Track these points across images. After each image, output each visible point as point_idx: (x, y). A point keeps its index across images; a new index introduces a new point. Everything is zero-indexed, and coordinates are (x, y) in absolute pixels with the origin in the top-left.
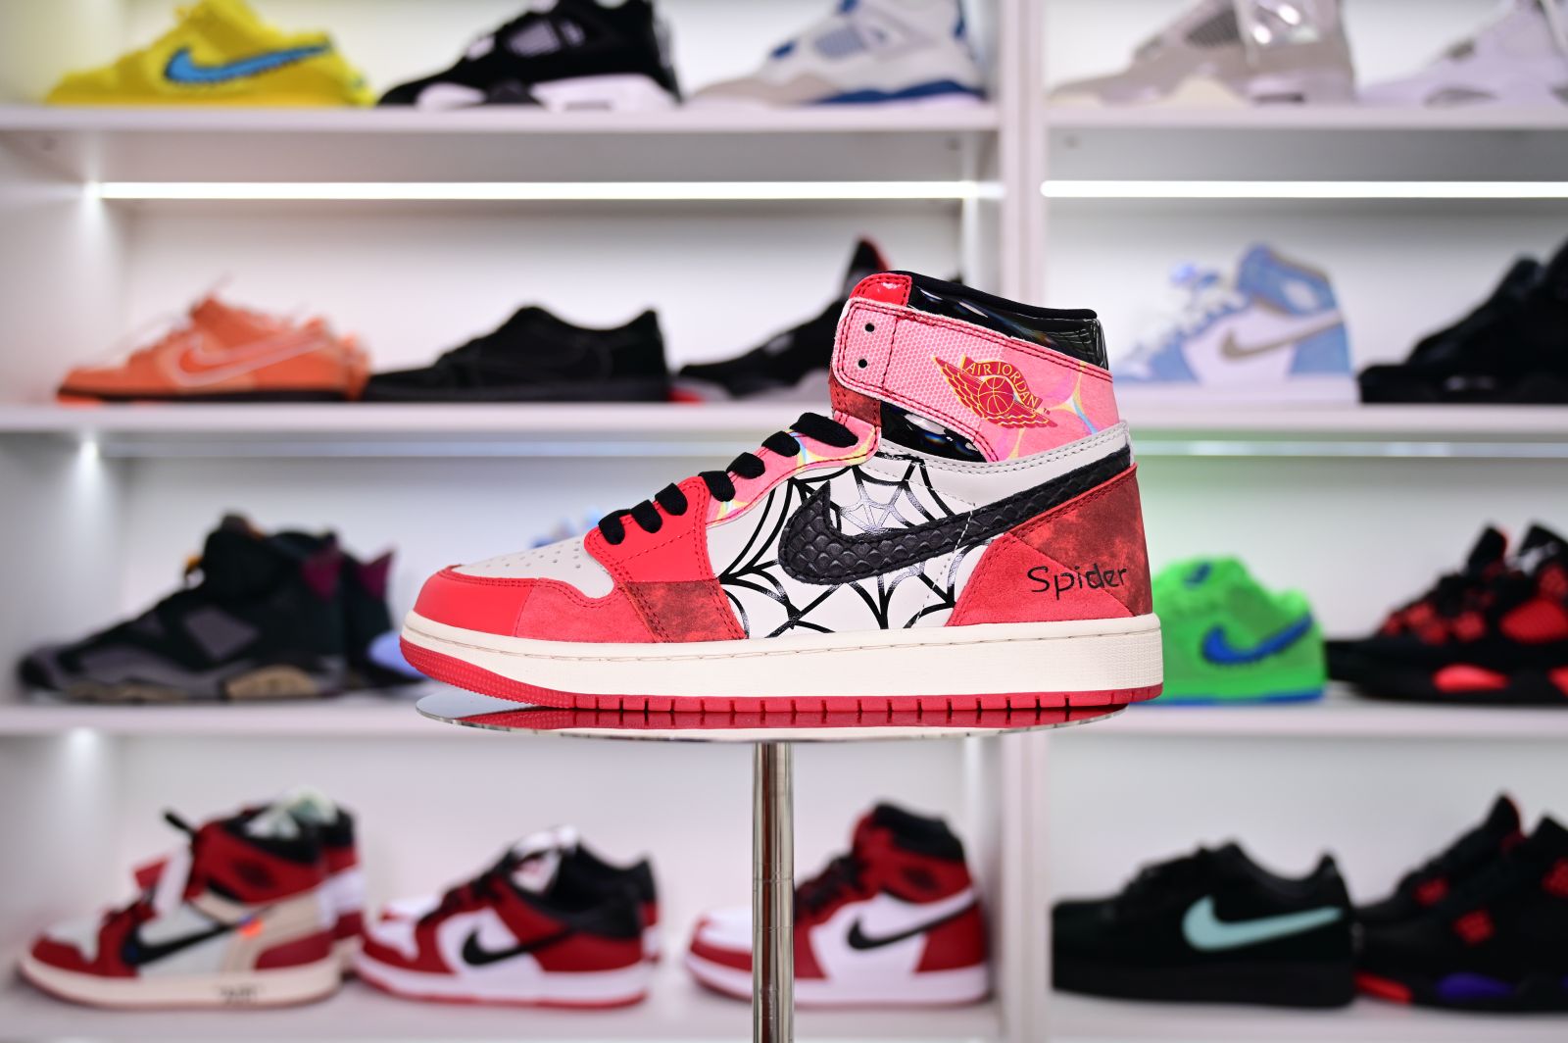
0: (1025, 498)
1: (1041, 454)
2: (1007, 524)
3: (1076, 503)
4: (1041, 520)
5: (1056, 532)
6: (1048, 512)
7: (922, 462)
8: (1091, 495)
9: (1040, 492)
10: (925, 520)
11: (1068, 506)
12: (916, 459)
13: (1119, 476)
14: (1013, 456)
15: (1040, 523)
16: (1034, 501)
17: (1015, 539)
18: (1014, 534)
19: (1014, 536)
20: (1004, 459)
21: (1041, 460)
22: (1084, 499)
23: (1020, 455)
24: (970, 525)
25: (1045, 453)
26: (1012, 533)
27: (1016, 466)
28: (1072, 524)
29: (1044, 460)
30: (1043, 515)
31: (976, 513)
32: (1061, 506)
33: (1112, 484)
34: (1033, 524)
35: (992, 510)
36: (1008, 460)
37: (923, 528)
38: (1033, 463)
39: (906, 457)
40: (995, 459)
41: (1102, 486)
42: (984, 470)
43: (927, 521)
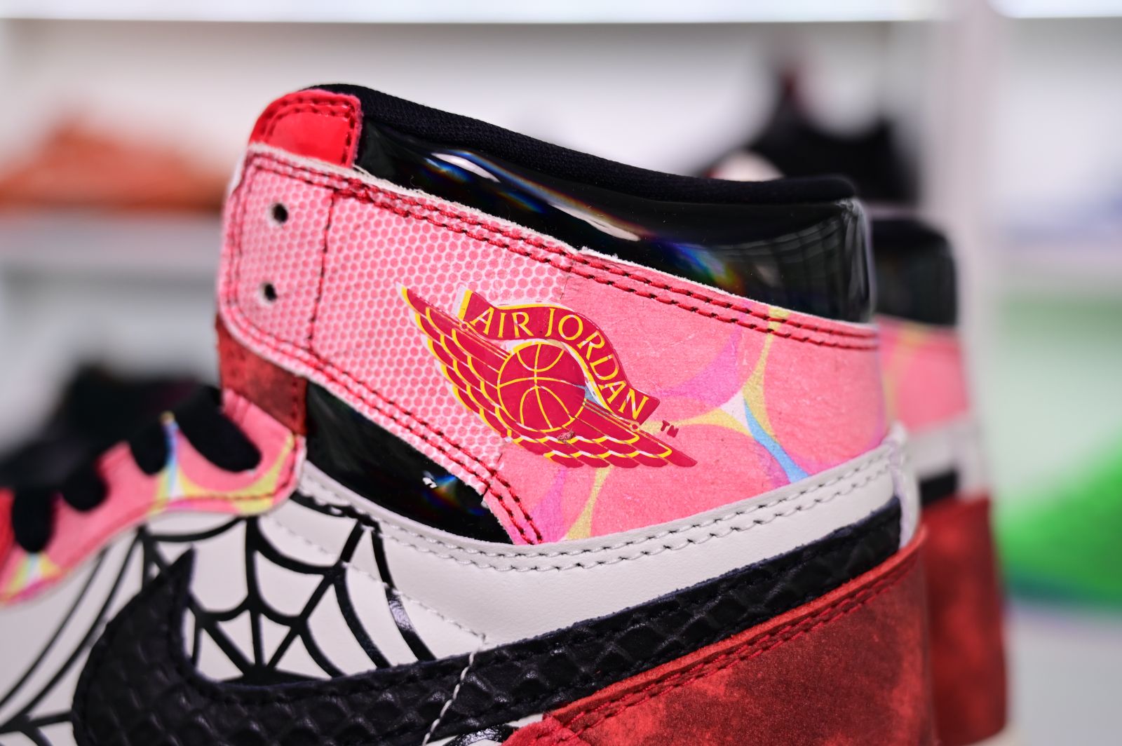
0: (599, 635)
1: (649, 530)
2: (553, 692)
3: (729, 652)
4: (636, 690)
5: (671, 722)
6: (653, 675)
7: (375, 525)
8: (772, 633)
9: (637, 621)
10: (368, 665)
11: (707, 661)
12: (365, 520)
13: (853, 586)
14: (578, 534)
15: (630, 698)
16: (621, 642)
17: (567, 733)
18: (565, 721)
19: (565, 725)
20: (555, 539)
21: (647, 545)
22: (751, 642)
23: (595, 531)
24: (468, 687)
25: (660, 529)
26: (558, 718)
27: (582, 558)
28: (714, 703)
29: (655, 545)
30: (640, 680)
31: (482, 657)
32: (688, 660)
33: (834, 605)
34: (612, 699)
35: (519, 658)
36: (565, 541)
38: (625, 551)
39: (348, 512)
40: (533, 537)
41: (803, 611)
42: (507, 561)
43: (372, 666)
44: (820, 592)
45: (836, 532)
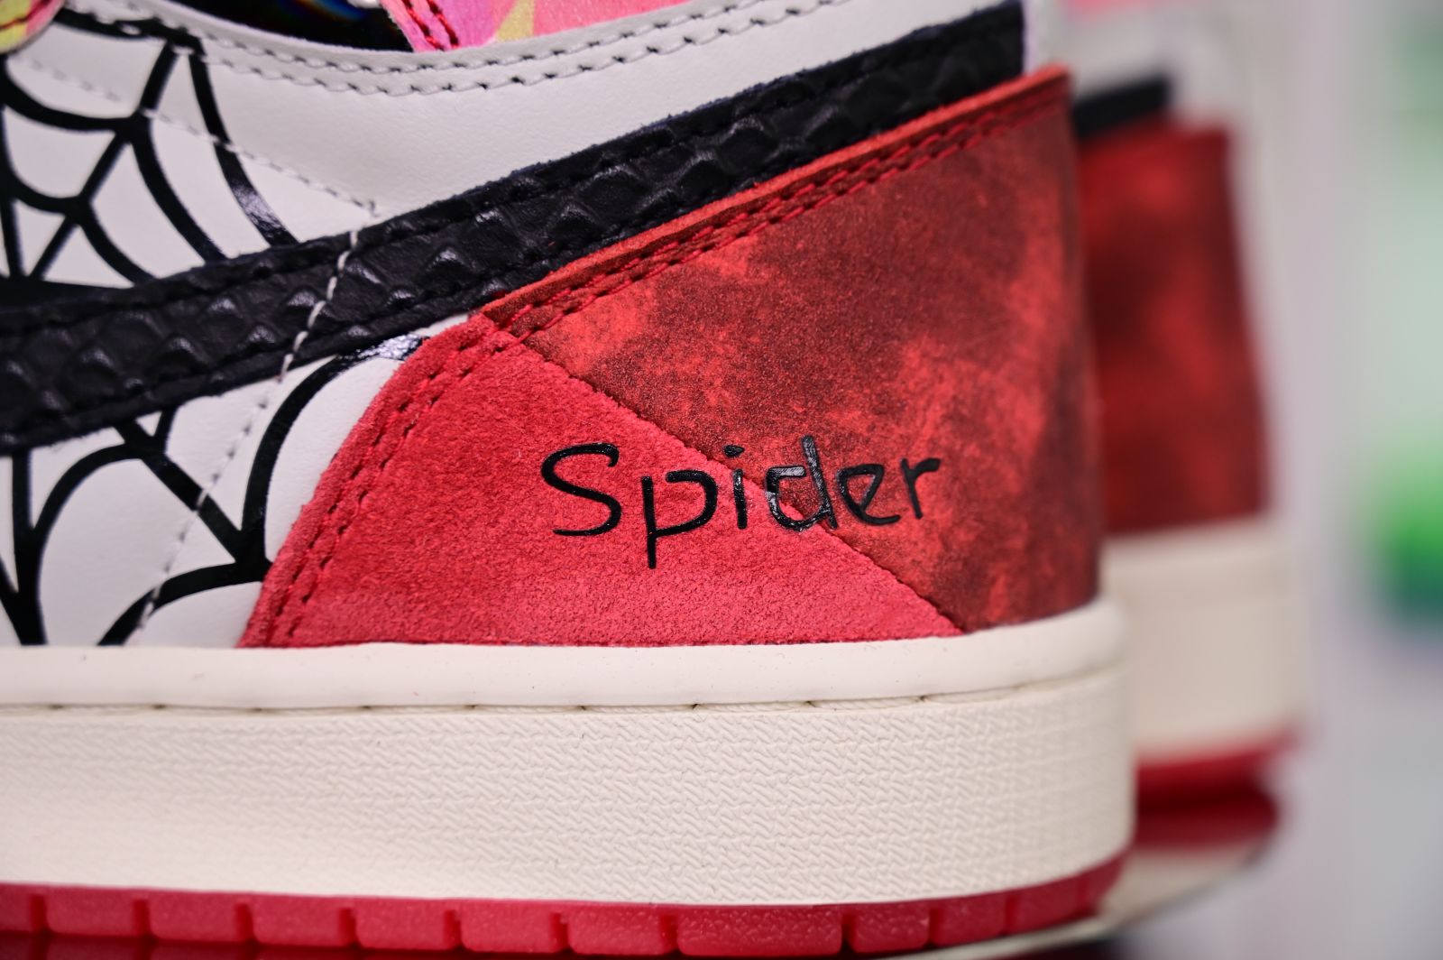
0: (551, 188)
1: (622, 23)
2: (484, 279)
3: (752, 209)
4: (610, 268)
5: (666, 316)
6: (636, 243)
7: (195, 44)
8: (819, 180)
9: (611, 164)
10: (190, 259)
11: (719, 222)
12: (180, 37)
13: (943, 115)
14: (514, 31)
15: (602, 282)
16: (587, 199)
17: (505, 337)
18: (502, 320)
19: (502, 327)
20: (478, 40)
21: (621, 47)
22: (785, 194)
23: (540, 27)
24: (350, 281)
25: (641, 23)
26: (490, 315)
27: (521, 69)
28: (731, 287)
29: (633, 46)
30: (614, 252)
31: (373, 236)
32: (689, 220)
33: (914, 141)
34: (575, 283)
35: (429, 230)
36: (494, 42)
37: (178, 286)
38: (587, 56)
39: (150, 28)
40: (444, 38)
41: (865, 148)
42: (405, 80)
43: (197, 261)
44: (891, 124)
45: (916, 33)
